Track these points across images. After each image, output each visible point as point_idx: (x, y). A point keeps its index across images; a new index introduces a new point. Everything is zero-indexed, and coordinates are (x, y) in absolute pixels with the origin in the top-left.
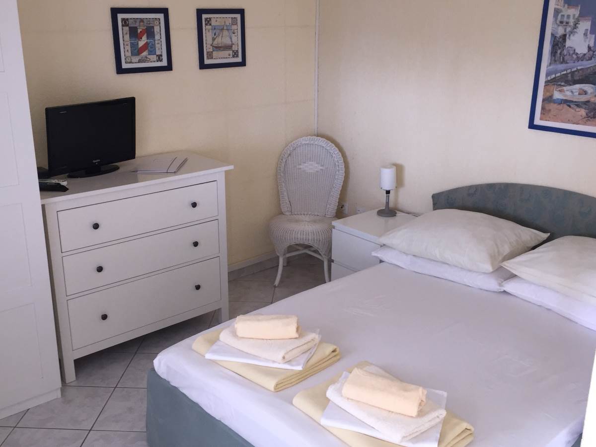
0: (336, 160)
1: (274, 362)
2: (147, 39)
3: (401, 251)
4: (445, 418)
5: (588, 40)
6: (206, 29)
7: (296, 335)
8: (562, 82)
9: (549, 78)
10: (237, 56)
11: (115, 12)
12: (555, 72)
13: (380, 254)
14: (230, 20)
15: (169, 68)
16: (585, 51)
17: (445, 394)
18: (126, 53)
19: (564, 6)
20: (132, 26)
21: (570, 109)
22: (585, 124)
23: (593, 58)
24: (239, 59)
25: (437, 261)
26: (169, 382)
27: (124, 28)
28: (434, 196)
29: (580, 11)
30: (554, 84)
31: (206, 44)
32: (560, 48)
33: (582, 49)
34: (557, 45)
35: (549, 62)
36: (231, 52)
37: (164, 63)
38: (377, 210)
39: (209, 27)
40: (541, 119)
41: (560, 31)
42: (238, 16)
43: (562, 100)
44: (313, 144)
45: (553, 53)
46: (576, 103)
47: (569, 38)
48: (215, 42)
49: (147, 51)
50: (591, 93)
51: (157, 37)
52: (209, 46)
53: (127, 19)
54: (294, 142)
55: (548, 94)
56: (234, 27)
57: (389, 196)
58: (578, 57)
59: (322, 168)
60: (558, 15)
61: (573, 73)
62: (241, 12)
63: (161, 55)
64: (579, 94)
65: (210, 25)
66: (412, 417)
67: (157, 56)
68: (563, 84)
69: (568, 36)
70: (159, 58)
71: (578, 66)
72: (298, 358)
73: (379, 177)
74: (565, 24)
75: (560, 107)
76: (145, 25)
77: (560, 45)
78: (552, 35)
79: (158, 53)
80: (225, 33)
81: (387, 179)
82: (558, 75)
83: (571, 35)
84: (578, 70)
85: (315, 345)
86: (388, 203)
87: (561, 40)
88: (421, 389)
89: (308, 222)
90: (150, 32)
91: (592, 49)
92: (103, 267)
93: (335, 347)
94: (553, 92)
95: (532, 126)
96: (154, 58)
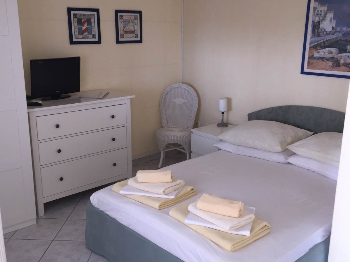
0: (193, 96)
1: (159, 194)
2: (87, 26)
3: (230, 143)
4: (254, 219)
5: (332, 23)
6: (120, 22)
7: (171, 180)
8: (318, 47)
9: (311, 46)
10: (138, 37)
11: (70, 10)
12: (315, 42)
13: (219, 145)
14: (134, 16)
15: (99, 42)
16: (331, 29)
17: (254, 209)
18: (75, 33)
19: (319, 6)
20: (79, 18)
21: (323, 62)
22: (332, 70)
23: (335, 33)
24: (139, 39)
25: (251, 148)
26: (99, 209)
27: (74, 19)
28: (248, 115)
29: (327, 8)
30: (314, 49)
31: (120, 29)
32: (317, 29)
33: (329, 29)
34: (315, 27)
35: (311, 36)
36: (134, 35)
37: (97, 39)
38: (217, 124)
39: (122, 20)
40: (308, 68)
41: (317, 19)
42: (138, 15)
43: (319, 57)
44: (180, 88)
45: (313, 31)
46: (327, 59)
47: (322, 23)
48: (125, 29)
49: (87, 32)
50: (335, 53)
51: (93, 25)
52: (122, 31)
53: (76, 14)
54: (170, 86)
55: (311, 54)
56: (136, 21)
57: (223, 115)
58: (327, 33)
59: (185, 101)
60: (315, 11)
61: (324, 42)
62: (140, 12)
63: (95, 35)
64: (328, 54)
65: (123, 19)
66: (236, 218)
67: (93, 35)
68: (319, 48)
69: (321, 22)
70: (94, 36)
71: (327, 38)
72: (172, 193)
73: (218, 105)
74: (319, 15)
75: (318, 61)
76: (86, 17)
77: (317, 27)
78: (313, 21)
79: (93, 33)
80: (131, 24)
81: (222, 105)
82: (316, 43)
83: (323, 21)
84: (327, 40)
85: (182, 186)
86: (223, 119)
87: (317, 24)
88: (240, 203)
89: (178, 131)
90: (89, 22)
91: (334, 28)
92: (61, 149)
93: (193, 187)
94: (314, 53)
95: (303, 72)
96: (91, 36)
